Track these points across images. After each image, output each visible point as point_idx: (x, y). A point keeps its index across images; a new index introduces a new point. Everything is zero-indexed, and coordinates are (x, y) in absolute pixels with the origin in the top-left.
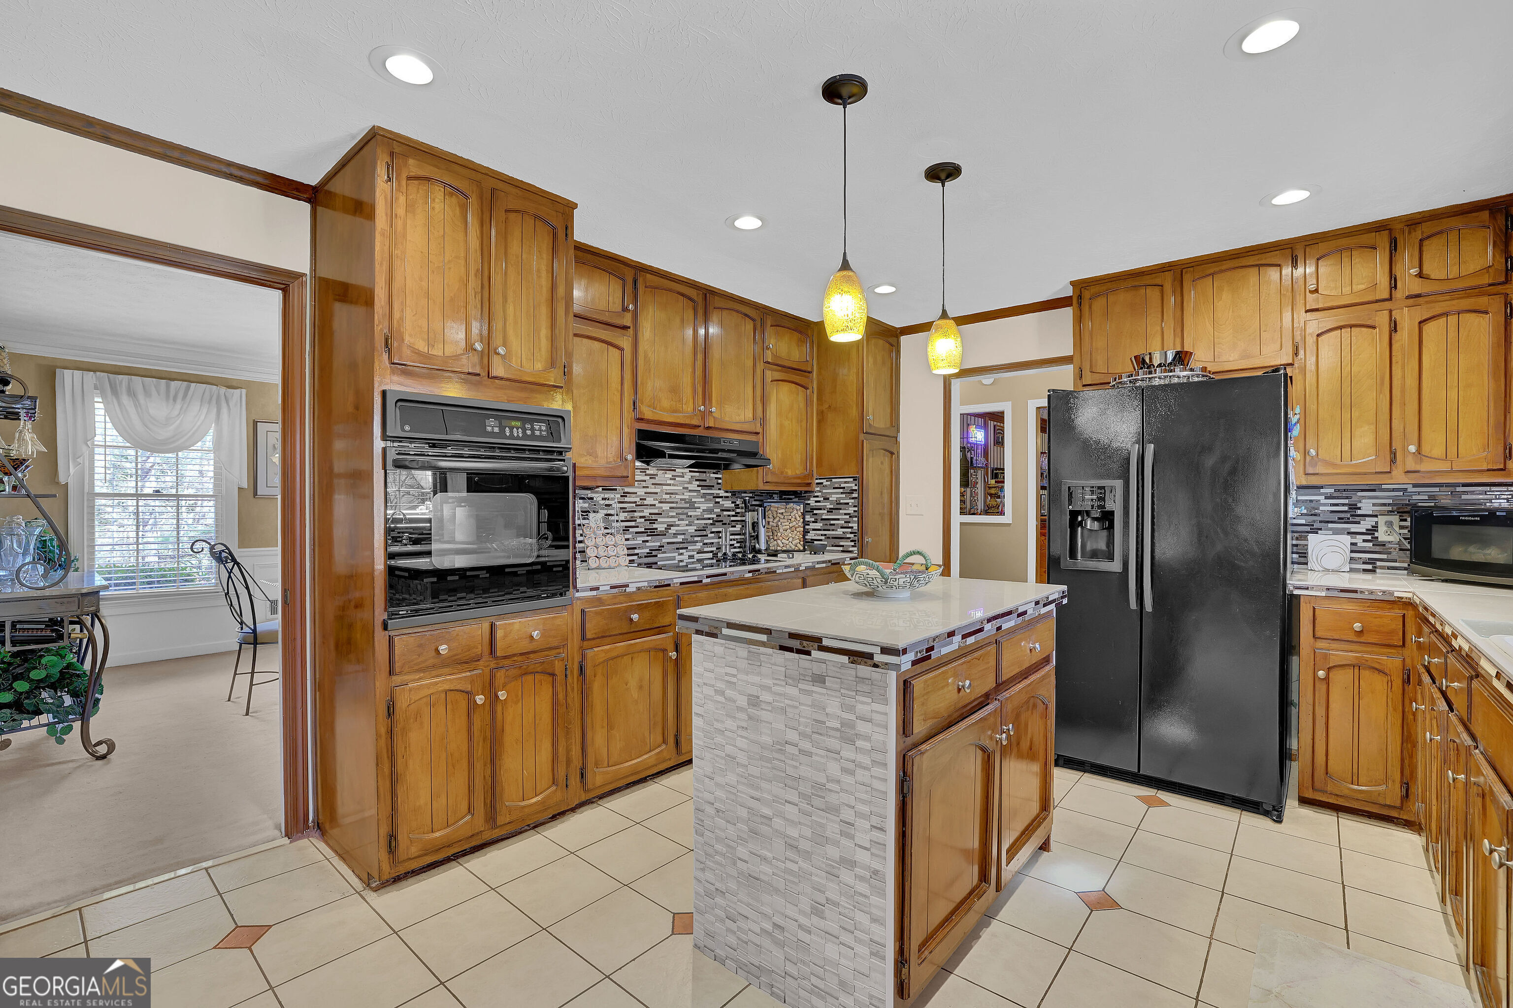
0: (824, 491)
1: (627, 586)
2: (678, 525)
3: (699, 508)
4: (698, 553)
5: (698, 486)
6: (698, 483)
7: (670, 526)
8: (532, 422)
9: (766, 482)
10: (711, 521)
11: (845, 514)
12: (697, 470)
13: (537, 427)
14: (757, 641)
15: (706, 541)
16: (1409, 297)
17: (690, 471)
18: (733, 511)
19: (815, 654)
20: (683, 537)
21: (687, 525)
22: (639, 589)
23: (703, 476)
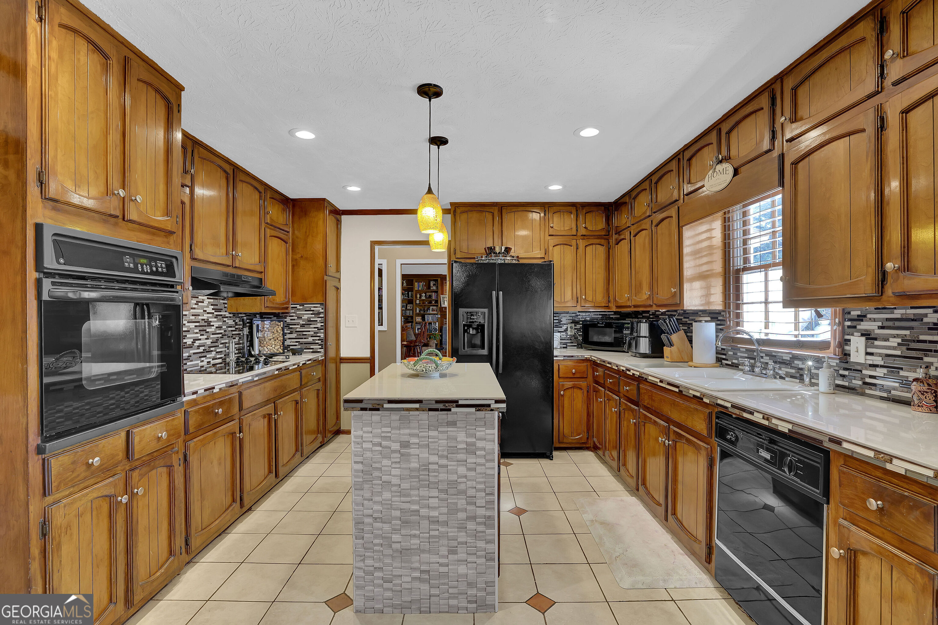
0: (298, 313)
1: (214, 388)
2: (200, 339)
3: (213, 326)
4: (213, 360)
5: (213, 309)
6: (212, 307)
7: (195, 340)
8: (155, 260)
9: (267, 307)
10: (221, 335)
11: (315, 328)
12: (212, 297)
13: (159, 265)
14: (412, 408)
15: (218, 350)
16: (582, 235)
17: (208, 298)
18: (234, 327)
19: (454, 410)
20: (203, 348)
21: (206, 339)
22: (220, 389)
23: (216, 302)
